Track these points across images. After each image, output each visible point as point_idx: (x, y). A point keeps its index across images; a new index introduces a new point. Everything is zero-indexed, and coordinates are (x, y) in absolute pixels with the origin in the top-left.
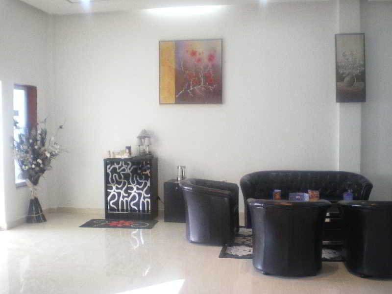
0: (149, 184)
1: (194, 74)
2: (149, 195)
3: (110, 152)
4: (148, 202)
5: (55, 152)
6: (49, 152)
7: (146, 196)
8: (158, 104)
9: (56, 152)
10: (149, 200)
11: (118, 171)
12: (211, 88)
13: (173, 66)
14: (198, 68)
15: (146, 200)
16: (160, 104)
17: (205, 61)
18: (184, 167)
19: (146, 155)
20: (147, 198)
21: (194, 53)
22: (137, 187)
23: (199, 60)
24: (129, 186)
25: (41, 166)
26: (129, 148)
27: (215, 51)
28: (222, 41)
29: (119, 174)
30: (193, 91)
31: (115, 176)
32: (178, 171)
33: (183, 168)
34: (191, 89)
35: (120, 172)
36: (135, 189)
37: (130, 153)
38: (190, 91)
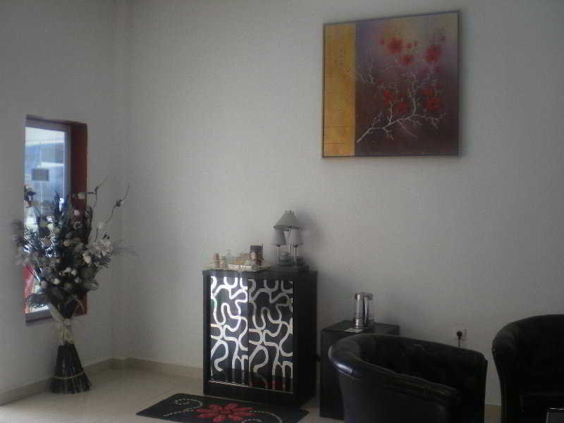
0: (290, 330)
1: (397, 92)
2: (291, 354)
3: (217, 256)
4: (287, 367)
5: (101, 254)
6: (90, 254)
7: (284, 354)
8: (320, 156)
9: (104, 254)
10: (291, 365)
11: (231, 297)
12: (434, 122)
13: (352, 76)
14: (406, 78)
15: (286, 363)
16: (323, 157)
17: (421, 61)
18: (370, 297)
19: (290, 266)
20: (287, 359)
21: (396, 46)
22: (267, 334)
23: (408, 60)
24: (251, 330)
25: (77, 281)
26: (258, 250)
27: (443, 39)
28: (459, 15)
29: (232, 303)
30: (394, 129)
31: (225, 308)
32: (355, 304)
33: (366, 299)
34: (390, 124)
35: (234, 300)
36: (263, 338)
37: (259, 259)
38: (388, 128)
